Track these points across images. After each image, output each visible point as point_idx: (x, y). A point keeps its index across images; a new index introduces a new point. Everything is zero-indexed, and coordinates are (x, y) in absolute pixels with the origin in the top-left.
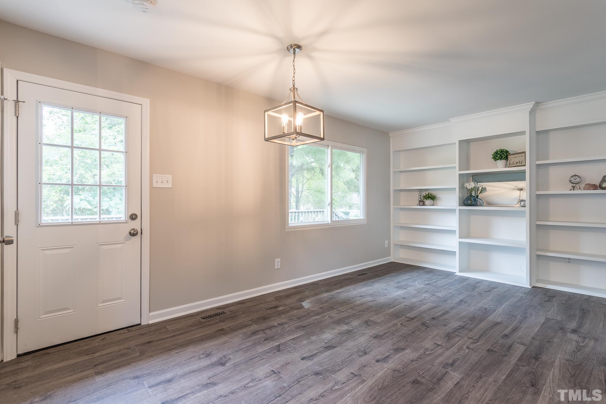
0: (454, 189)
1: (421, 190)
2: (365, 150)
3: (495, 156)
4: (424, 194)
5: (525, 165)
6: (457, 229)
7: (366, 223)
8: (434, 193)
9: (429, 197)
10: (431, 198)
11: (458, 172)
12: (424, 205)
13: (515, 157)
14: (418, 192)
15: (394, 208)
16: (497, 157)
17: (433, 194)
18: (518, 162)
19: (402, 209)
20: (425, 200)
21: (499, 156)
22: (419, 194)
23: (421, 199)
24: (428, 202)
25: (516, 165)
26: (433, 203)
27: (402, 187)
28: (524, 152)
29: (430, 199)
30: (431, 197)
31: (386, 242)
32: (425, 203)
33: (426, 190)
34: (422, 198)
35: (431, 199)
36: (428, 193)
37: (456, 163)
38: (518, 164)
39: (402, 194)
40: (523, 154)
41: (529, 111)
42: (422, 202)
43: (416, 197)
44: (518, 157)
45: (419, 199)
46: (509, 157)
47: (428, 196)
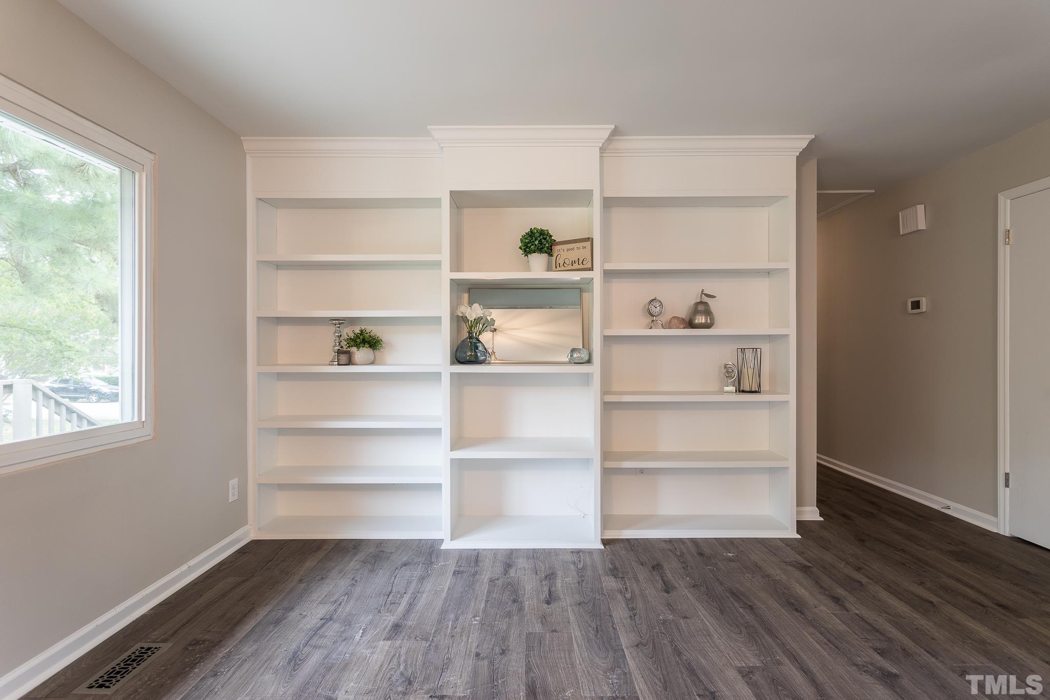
0: (437, 320)
1: (339, 322)
2: (147, 158)
3: (528, 243)
4: (348, 332)
5: (591, 269)
6: (445, 425)
7: (150, 438)
8: (375, 331)
9: (364, 339)
10: (369, 343)
11: (447, 275)
12: (350, 362)
13: (568, 250)
14: (333, 329)
15: (259, 374)
16: (532, 245)
17: (372, 334)
18: (576, 260)
19: (281, 376)
20: (354, 349)
21: (537, 242)
22: (334, 333)
23: (342, 347)
24: (361, 354)
25: (570, 267)
26: (372, 358)
27: (284, 309)
28: (590, 240)
29: (367, 345)
30: (371, 342)
31: (234, 482)
32: (352, 359)
33: (352, 321)
34: (344, 343)
35: (370, 347)
36: (362, 331)
37: (440, 253)
38: (576, 266)
39: (284, 331)
40: (588, 244)
41: (601, 145)
42: (344, 356)
43: (327, 340)
44: (575, 248)
45: (335, 346)
46: (556, 249)
47: (361, 337)
